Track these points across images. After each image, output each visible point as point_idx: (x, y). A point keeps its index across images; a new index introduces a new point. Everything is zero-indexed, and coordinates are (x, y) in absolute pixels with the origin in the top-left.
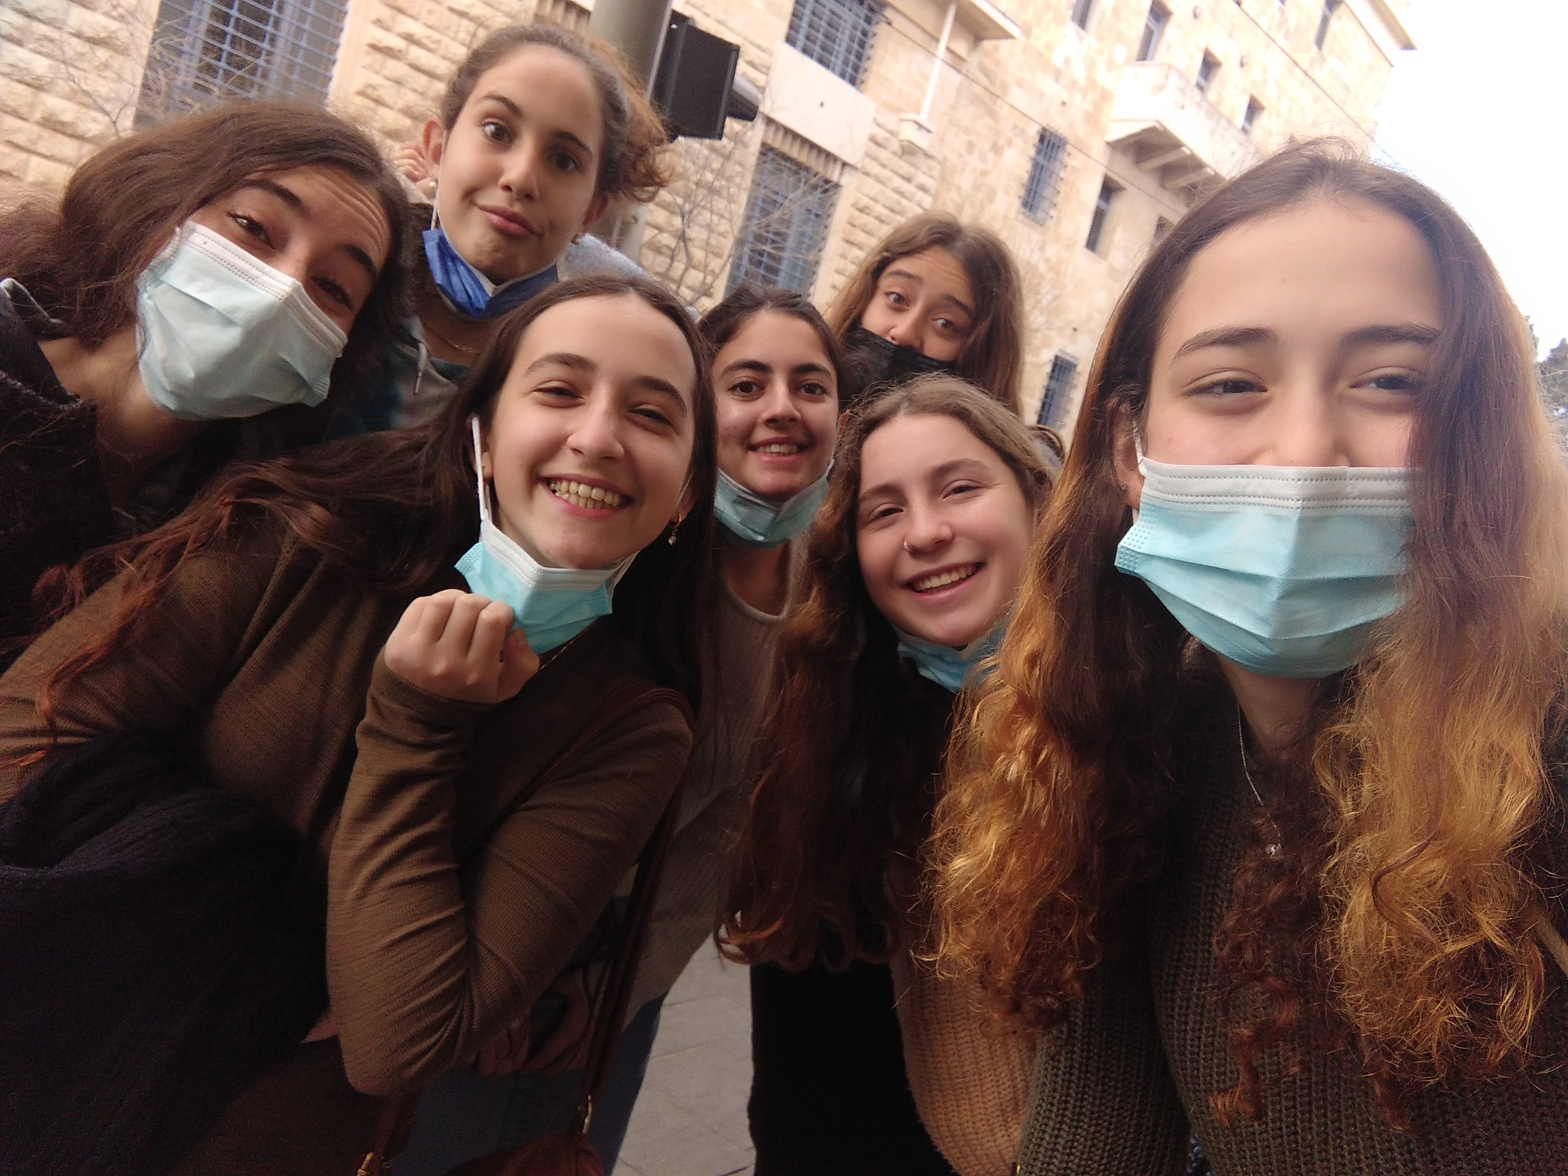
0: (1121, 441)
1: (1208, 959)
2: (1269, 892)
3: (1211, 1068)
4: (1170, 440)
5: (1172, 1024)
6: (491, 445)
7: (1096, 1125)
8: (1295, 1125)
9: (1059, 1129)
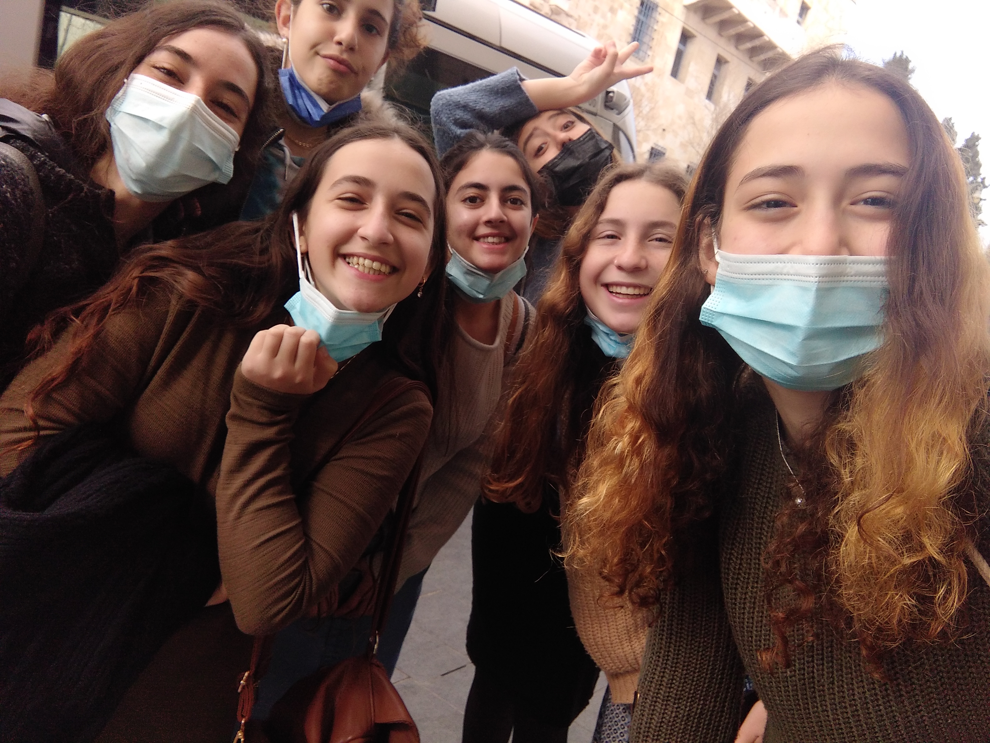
0: (704, 241)
1: (759, 569)
2: (797, 529)
3: (760, 636)
4: (735, 239)
5: (735, 609)
6: (306, 232)
7: (686, 670)
8: (813, 672)
9: (664, 672)
